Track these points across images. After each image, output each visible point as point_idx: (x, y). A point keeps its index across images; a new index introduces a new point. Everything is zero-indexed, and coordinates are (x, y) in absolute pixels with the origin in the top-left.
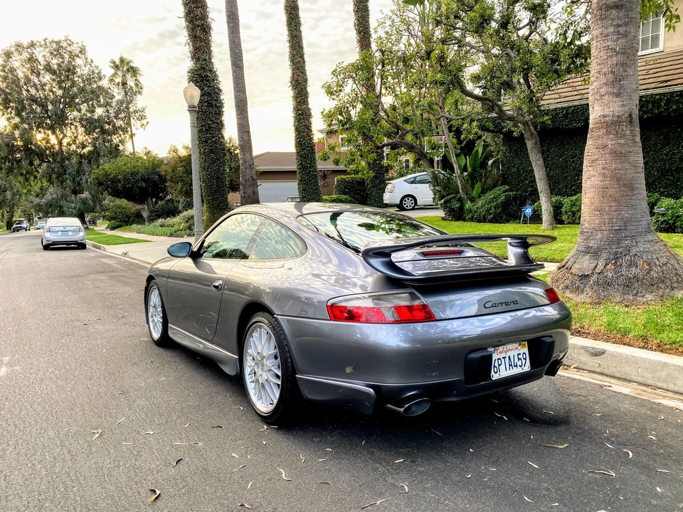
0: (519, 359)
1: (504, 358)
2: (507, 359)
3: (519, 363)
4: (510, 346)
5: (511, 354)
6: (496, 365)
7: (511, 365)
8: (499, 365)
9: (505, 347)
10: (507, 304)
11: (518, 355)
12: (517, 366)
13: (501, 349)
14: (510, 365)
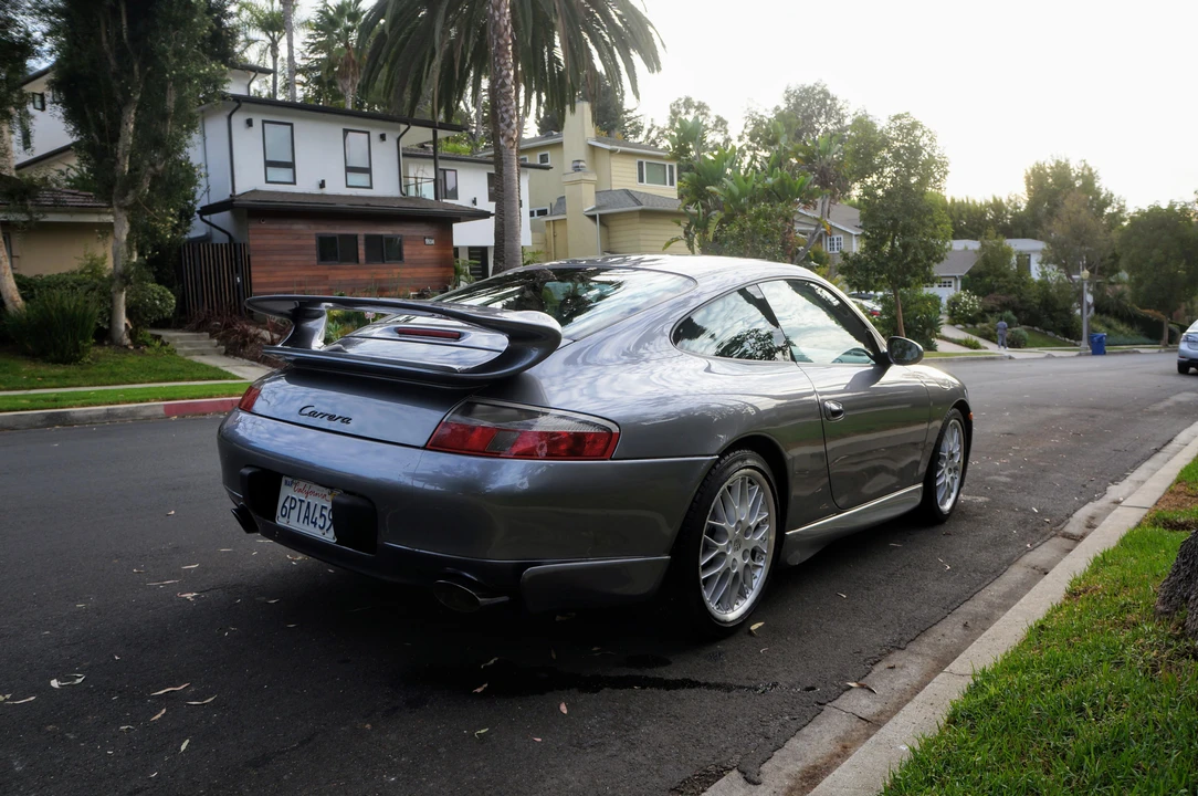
0: (322, 515)
1: (302, 501)
2: (304, 506)
3: (320, 522)
4: (315, 488)
5: (312, 500)
6: (287, 505)
7: (308, 518)
8: (291, 508)
9: (308, 485)
10: (332, 418)
11: (323, 507)
12: (315, 523)
13: (302, 485)
14: (305, 517)
